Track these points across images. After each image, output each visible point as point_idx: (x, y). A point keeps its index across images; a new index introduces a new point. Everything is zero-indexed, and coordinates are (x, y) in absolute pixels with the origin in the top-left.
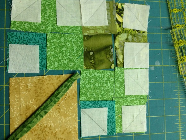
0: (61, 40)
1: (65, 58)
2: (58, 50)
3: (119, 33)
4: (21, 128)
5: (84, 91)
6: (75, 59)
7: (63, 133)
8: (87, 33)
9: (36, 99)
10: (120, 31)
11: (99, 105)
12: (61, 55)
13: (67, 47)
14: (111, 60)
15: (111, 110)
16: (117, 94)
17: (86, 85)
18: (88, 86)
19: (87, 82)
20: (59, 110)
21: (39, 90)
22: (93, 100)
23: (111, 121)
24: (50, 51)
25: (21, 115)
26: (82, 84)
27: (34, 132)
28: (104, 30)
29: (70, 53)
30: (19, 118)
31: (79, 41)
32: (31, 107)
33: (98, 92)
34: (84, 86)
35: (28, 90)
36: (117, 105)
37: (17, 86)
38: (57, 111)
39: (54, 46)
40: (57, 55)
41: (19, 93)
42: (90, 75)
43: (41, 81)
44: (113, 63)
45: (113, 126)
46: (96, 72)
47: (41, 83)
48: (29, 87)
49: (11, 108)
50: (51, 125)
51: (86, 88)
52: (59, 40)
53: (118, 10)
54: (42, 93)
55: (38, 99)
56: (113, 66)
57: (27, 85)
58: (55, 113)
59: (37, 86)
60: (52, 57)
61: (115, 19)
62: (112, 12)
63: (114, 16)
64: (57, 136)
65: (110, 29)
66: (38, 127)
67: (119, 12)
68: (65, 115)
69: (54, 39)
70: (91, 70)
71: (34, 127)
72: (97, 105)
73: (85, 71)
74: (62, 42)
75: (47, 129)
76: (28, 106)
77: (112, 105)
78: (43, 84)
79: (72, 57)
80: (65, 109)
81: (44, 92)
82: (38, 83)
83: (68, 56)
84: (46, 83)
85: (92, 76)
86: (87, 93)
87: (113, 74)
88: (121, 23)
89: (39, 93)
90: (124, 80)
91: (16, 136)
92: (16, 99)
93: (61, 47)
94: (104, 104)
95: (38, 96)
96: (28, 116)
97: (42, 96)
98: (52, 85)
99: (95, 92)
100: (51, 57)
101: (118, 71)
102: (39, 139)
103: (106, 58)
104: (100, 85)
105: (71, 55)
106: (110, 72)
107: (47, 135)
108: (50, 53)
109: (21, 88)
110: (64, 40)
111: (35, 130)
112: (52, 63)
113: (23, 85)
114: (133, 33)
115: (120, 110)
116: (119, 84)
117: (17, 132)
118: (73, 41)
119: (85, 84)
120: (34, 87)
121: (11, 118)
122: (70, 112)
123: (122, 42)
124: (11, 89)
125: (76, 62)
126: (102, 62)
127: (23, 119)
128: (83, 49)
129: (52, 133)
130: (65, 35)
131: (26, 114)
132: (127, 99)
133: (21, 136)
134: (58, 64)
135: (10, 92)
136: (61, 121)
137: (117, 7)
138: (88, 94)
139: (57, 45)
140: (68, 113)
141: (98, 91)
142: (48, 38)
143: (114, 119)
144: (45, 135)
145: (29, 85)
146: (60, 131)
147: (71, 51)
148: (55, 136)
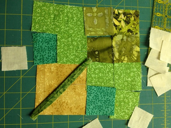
0: (69, 39)
1: (72, 54)
2: (66, 48)
3: (115, 35)
4: (45, 102)
5: (90, 79)
6: (81, 55)
7: (77, 108)
8: (89, 34)
9: (57, 80)
10: (116, 33)
12: (69, 52)
13: (73, 46)
15: (112, 95)
16: (117, 85)
18: (93, 76)
19: (92, 72)
20: (75, 90)
21: (59, 73)
23: (111, 104)
24: (60, 49)
25: (45, 91)
26: (88, 74)
27: (54, 106)
28: (103, 32)
29: (76, 50)
30: (43, 94)
31: (83, 41)
32: (53, 86)
34: (90, 75)
35: (51, 72)
37: (42, 68)
38: (73, 90)
39: (63, 45)
40: (65, 52)
41: (44, 74)
42: (95, 67)
43: (62, 65)
45: (112, 108)
47: (62, 67)
48: (52, 70)
49: (37, 86)
50: (67, 102)
52: (67, 40)
53: (115, 15)
54: (62, 75)
55: (59, 80)
57: (51, 68)
58: (71, 92)
59: (59, 69)
60: (62, 53)
61: (112, 23)
62: (110, 17)
63: (112, 20)
64: (72, 110)
65: (108, 31)
66: (58, 103)
67: (116, 16)
68: (79, 95)
69: (63, 39)
70: (96, 62)
71: (54, 102)
73: (91, 64)
74: (69, 41)
75: (65, 104)
76: (50, 85)
78: (63, 68)
79: (78, 54)
80: (80, 90)
81: (64, 75)
82: (59, 67)
83: (75, 53)
84: (66, 67)
86: (93, 81)
88: (117, 26)
89: (59, 75)
91: (41, 108)
92: (41, 79)
93: (68, 46)
94: (106, 90)
95: (58, 78)
96: (50, 93)
97: (62, 77)
98: (70, 69)
99: (99, 81)
100: (60, 54)
101: (117, 66)
102: (58, 112)
103: (109, 57)
104: (103, 75)
105: (77, 52)
106: (111, 65)
107: (64, 109)
108: (60, 50)
109: (46, 70)
110: (71, 40)
111: (55, 104)
112: (61, 58)
113: (47, 68)
114: (127, 34)
117: (41, 105)
118: (78, 40)
120: (56, 70)
121: (37, 94)
122: (83, 92)
123: (118, 42)
124: (38, 70)
125: (81, 57)
127: (47, 95)
128: (86, 47)
129: (68, 107)
130: (72, 35)
131: (48, 91)
133: (45, 108)
134: (66, 59)
135: (37, 73)
136: (76, 99)
137: (114, 13)
139: (66, 44)
140: (81, 93)
141: (101, 80)
142: (59, 38)
143: (113, 103)
144: (63, 109)
146: (75, 107)
147: (77, 48)
148: (70, 110)
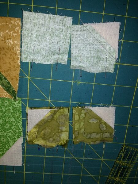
37: (10, 26)
48: (8, 41)
78: (10, 58)
84: (11, 62)
109: (7, 31)
120: (7, 47)
145: (10, 41)
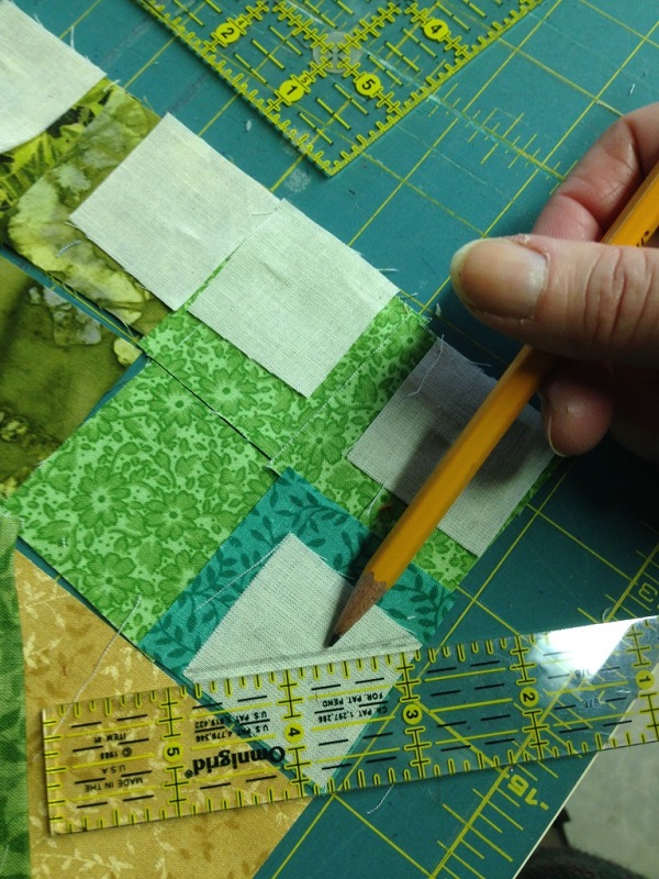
5: (109, 581)
11: (238, 567)
14: (93, 336)
16: (267, 431)
17: (92, 550)
18: (104, 545)
19: (81, 535)
22: (189, 574)
26: (69, 565)
33: (179, 519)
34: (84, 562)
36: (324, 475)
42: (66, 489)
44: (116, 337)
46: (79, 451)
51: (104, 560)
56: (125, 350)
70: (44, 465)
72: (232, 574)
73: (24, 501)
77: (294, 500)
85: (75, 482)
86: (135, 575)
87: (158, 380)
90: (232, 347)
99: (164, 532)
101: (171, 345)
103: (59, 351)
104: (152, 482)
106: (139, 387)
115: (360, 479)
116: (232, 386)
119: (81, 547)
126: (58, 385)
132: (334, 405)
138: (141, 572)
141: (174, 515)
